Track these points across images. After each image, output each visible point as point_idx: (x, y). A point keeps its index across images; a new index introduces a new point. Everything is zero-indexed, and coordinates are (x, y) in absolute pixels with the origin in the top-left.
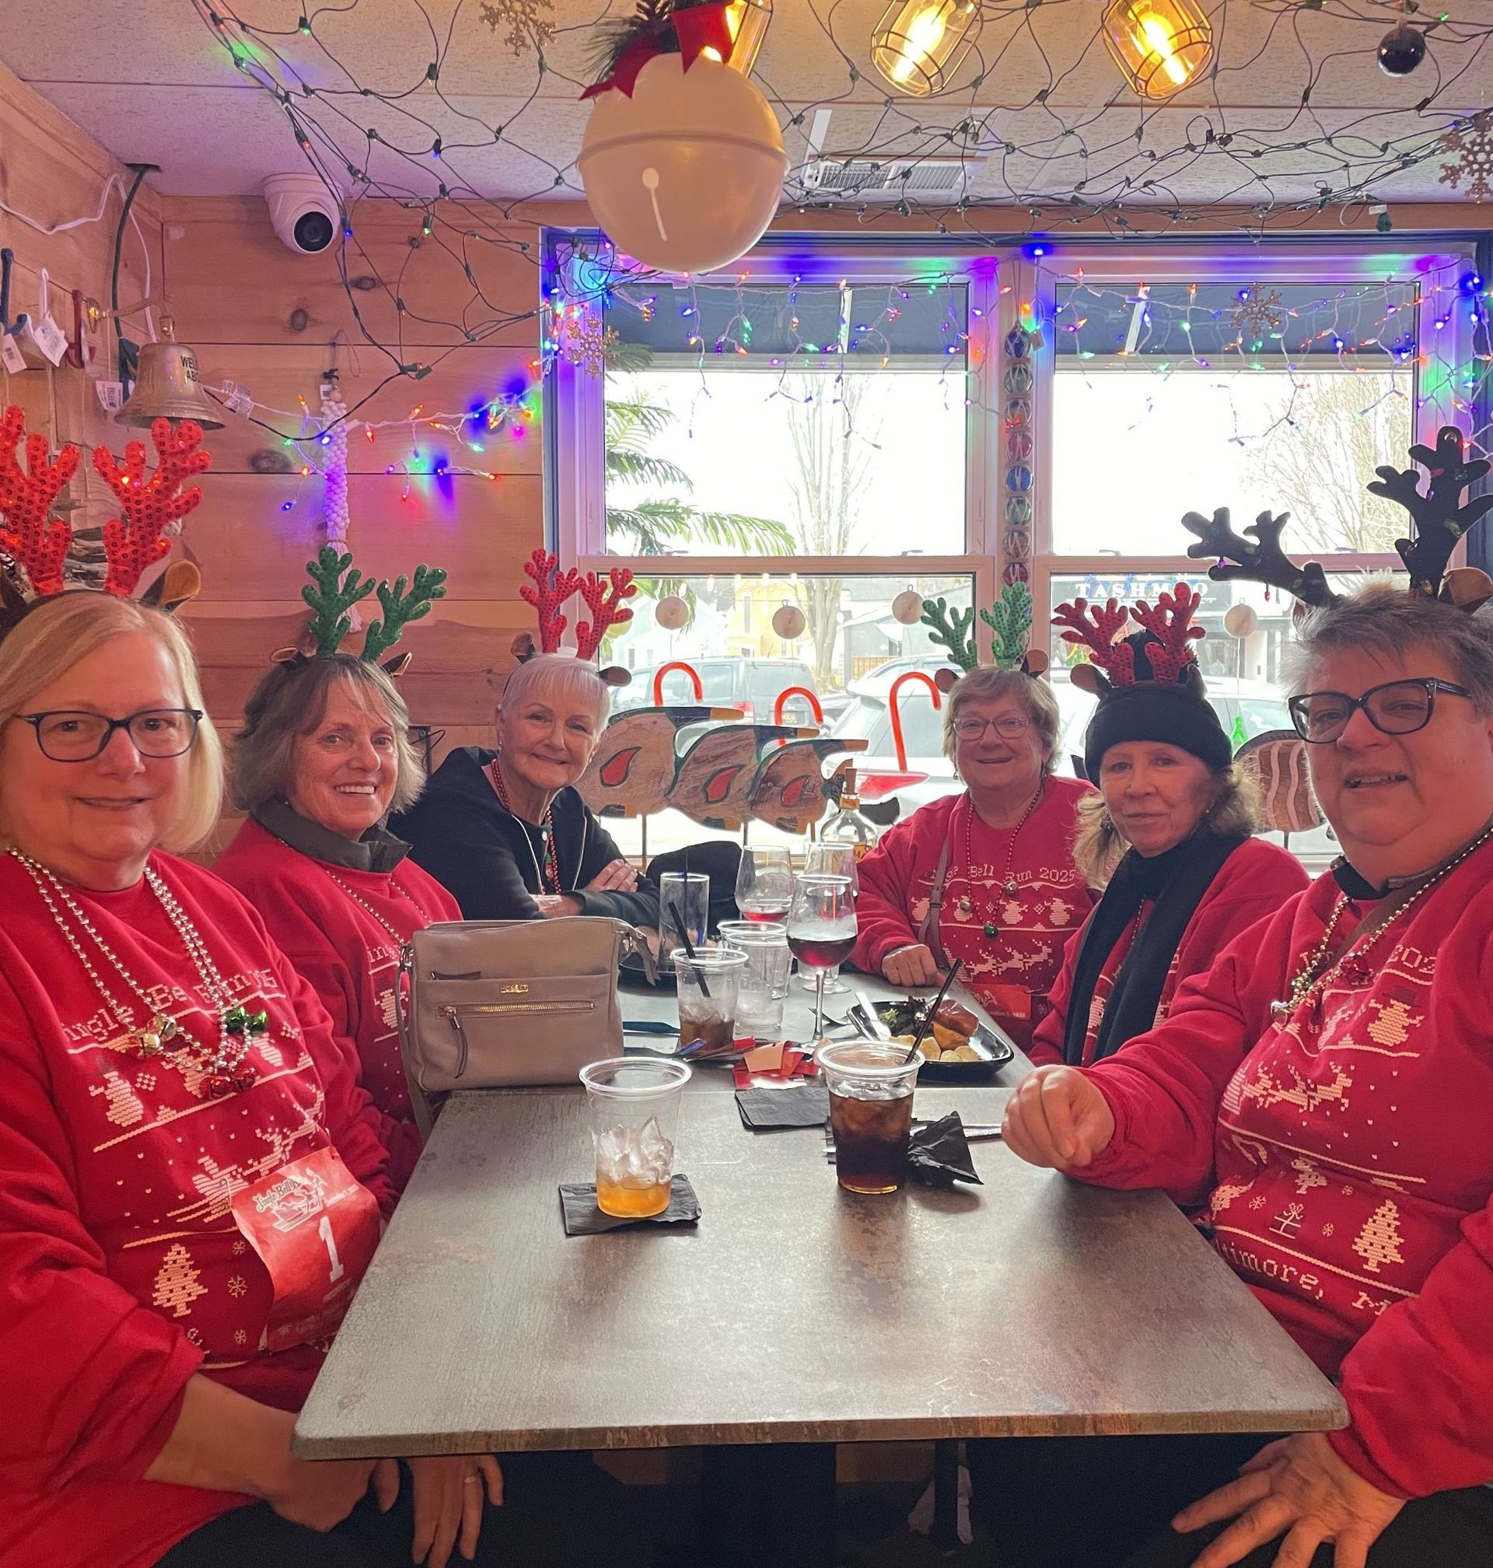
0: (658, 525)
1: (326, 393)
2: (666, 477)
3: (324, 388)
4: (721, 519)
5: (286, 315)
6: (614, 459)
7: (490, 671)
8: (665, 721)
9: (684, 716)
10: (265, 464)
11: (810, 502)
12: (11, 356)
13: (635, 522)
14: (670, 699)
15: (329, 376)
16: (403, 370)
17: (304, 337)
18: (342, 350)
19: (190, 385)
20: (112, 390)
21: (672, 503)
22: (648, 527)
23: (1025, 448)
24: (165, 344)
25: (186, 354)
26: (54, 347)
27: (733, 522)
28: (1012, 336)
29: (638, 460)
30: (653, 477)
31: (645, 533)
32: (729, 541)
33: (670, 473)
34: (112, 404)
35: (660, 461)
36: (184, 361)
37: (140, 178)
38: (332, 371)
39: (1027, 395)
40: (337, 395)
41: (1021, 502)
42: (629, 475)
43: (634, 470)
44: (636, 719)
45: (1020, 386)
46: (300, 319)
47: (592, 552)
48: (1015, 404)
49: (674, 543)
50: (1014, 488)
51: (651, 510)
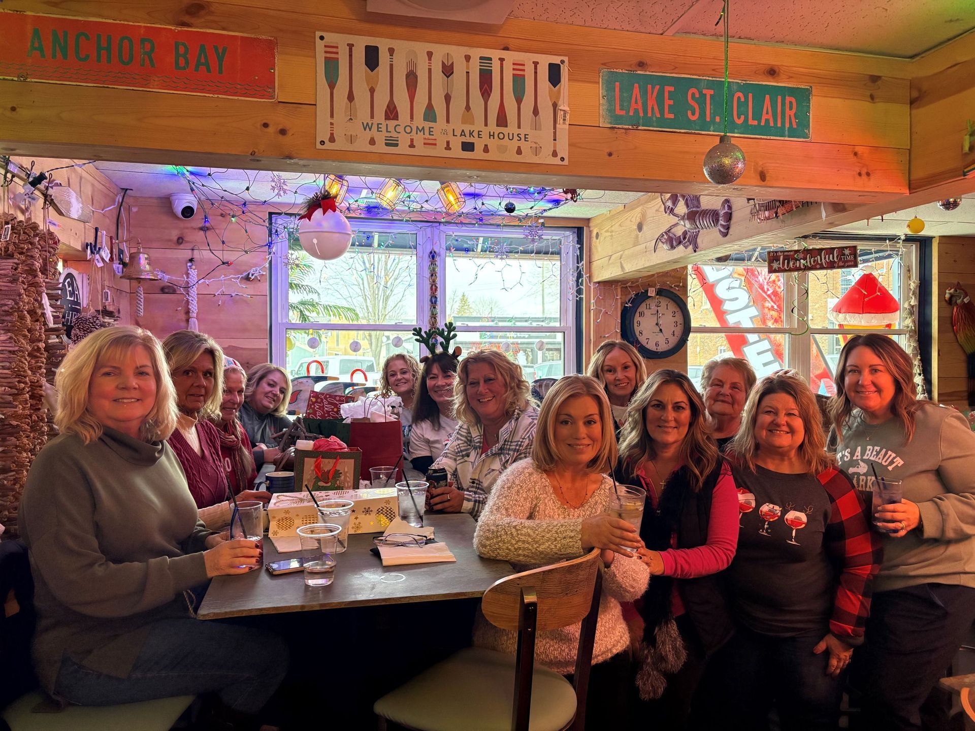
0: (306, 309)
1: (190, 266)
2: (310, 292)
3: (189, 264)
4: (330, 307)
5: (175, 239)
6: (291, 286)
7: (248, 363)
8: (310, 381)
9: (318, 379)
10: (166, 290)
11: (369, 284)
12: (98, 262)
13: (297, 307)
14: (312, 374)
15: (191, 260)
16: (224, 263)
17: (182, 246)
18: (195, 252)
19: (147, 267)
20: (118, 268)
21: (311, 300)
22: (302, 309)
23: (436, 290)
24: (139, 253)
25: (146, 256)
26: (107, 257)
27: (335, 308)
28: (431, 253)
29: (299, 285)
30: (305, 292)
31: (301, 311)
32: (334, 315)
33: (311, 290)
34: (119, 272)
35: (307, 286)
36: (146, 259)
37: (125, 193)
38: (192, 259)
39: (436, 273)
40: (194, 267)
41: (434, 308)
42: (295, 290)
43: (297, 289)
44: (300, 380)
45: (434, 269)
46: (181, 241)
47: (284, 321)
48: (432, 275)
49: (313, 317)
50: (432, 303)
51: (303, 303)
